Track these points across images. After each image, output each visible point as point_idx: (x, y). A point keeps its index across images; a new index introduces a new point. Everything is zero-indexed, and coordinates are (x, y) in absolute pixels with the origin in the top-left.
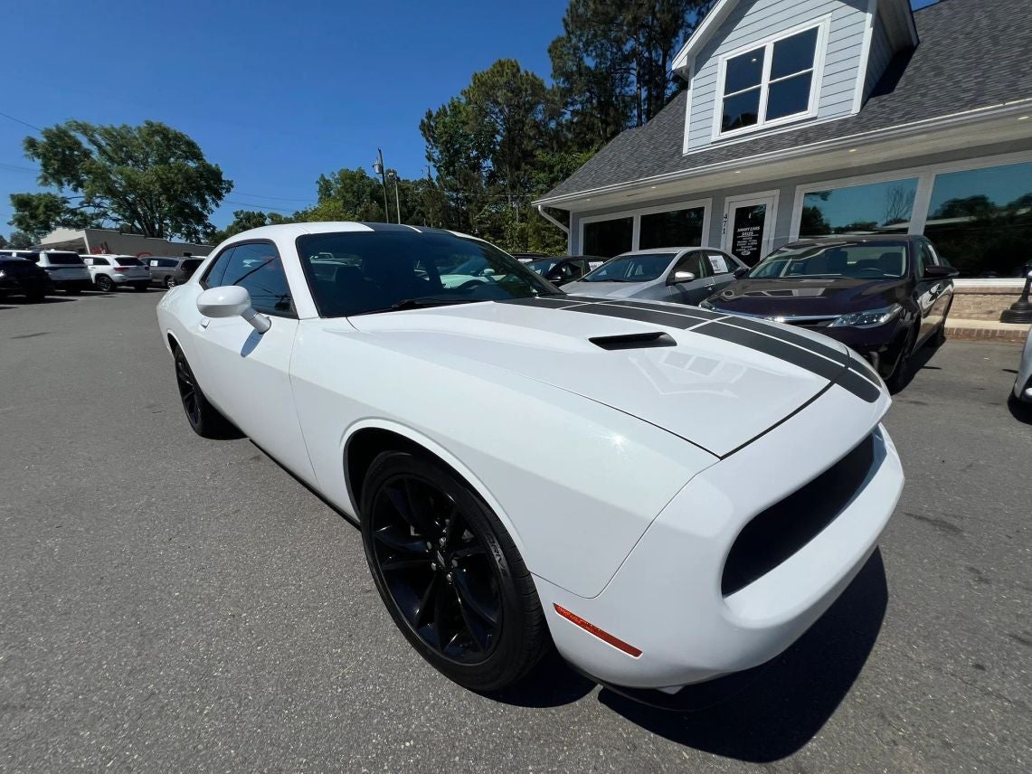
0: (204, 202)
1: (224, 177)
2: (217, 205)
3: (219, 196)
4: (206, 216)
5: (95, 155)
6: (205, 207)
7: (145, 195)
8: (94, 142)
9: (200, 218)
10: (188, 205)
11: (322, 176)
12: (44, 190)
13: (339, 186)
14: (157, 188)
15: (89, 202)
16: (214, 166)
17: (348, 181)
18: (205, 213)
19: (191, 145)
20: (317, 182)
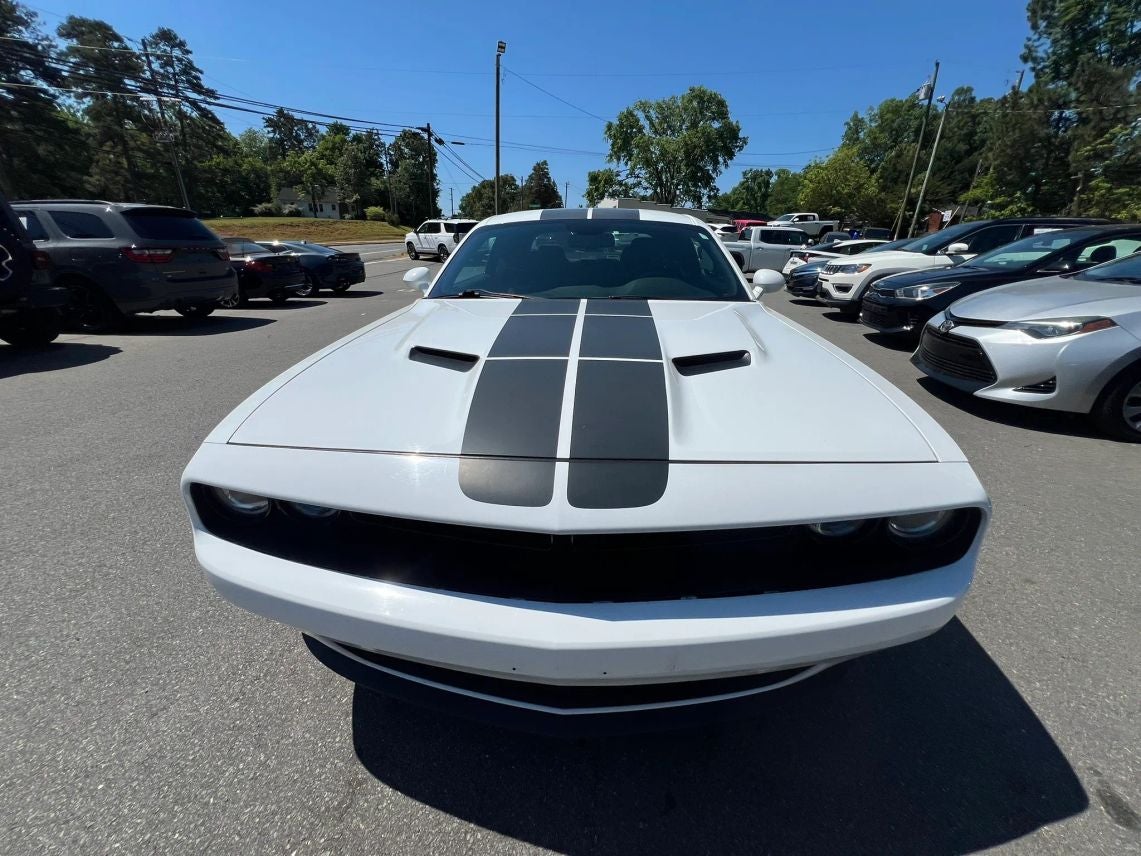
0: (716, 163)
1: (741, 135)
2: (727, 166)
3: (731, 155)
4: (714, 179)
5: (647, 131)
6: (715, 170)
7: (671, 163)
8: (648, 118)
9: (708, 180)
10: (701, 169)
11: (856, 115)
12: (607, 166)
13: (873, 125)
14: (681, 155)
15: (632, 174)
16: (734, 123)
17: (889, 116)
18: (714, 176)
19: (721, 104)
20: (847, 124)
